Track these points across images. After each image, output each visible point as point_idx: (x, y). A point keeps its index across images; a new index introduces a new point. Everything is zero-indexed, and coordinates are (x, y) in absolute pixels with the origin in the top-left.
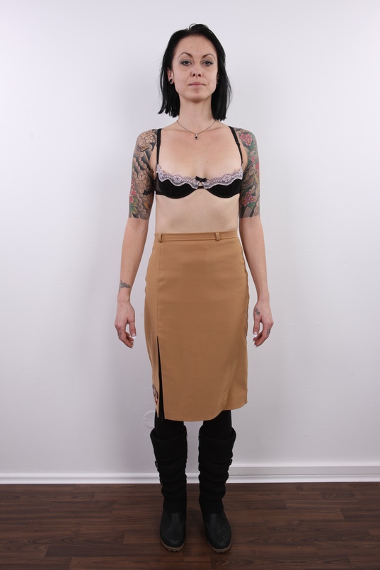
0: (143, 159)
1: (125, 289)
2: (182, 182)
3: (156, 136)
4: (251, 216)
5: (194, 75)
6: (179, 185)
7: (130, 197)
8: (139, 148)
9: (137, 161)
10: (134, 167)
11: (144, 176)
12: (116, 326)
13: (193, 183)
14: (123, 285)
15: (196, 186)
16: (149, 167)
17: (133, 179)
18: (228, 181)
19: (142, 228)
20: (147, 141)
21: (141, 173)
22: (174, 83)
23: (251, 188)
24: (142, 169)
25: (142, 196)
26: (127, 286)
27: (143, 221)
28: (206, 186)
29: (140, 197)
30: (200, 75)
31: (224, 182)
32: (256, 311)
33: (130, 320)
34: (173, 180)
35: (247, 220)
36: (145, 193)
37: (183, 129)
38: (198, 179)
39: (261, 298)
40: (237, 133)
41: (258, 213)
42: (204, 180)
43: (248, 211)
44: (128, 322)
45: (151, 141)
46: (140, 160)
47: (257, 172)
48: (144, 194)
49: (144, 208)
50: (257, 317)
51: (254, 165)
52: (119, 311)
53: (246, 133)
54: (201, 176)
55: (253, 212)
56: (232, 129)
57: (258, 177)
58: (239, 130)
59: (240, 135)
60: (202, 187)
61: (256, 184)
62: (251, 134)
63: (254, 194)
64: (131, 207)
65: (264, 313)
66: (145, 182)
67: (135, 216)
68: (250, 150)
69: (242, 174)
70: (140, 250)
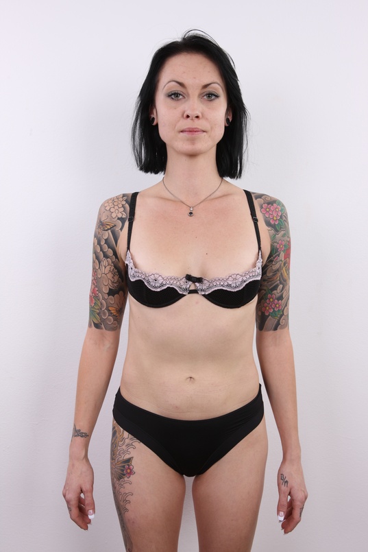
0: (107, 241)
1: (79, 440)
2: (162, 285)
3: (127, 206)
4: (276, 329)
5: (188, 116)
6: (159, 290)
7: (91, 297)
8: (101, 225)
9: (99, 243)
10: (95, 253)
11: (108, 268)
12: (64, 496)
13: (181, 285)
14: (77, 433)
15: (186, 290)
16: (115, 254)
17: (95, 271)
18: (236, 285)
19: (108, 344)
20: (114, 215)
21: (105, 262)
22: (157, 125)
23: (275, 288)
24: (106, 256)
25: (106, 296)
27: (109, 334)
28: (202, 290)
29: (104, 299)
30: (197, 117)
31: (229, 285)
32: (282, 479)
33: (84, 489)
34: (149, 282)
35: (269, 335)
36: (111, 293)
37: (170, 197)
38: (189, 278)
39: (288, 457)
40: (256, 203)
41: (286, 325)
42: (200, 280)
43: (270, 322)
44: (82, 491)
45: (120, 216)
46: (103, 243)
47: (287, 264)
48: (109, 294)
49: (110, 314)
50: (283, 488)
51: (282, 255)
52: (69, 473)
53: (272, 202)
54: (195, 274)
55: (278, 324)
56: (248, 194)
57: (288, 270)
58: (260, 196)
59: (261, 207)
60: (195, 291)
61: (284, 282)
62: (279, 203)
63: (281, 298)
64: (92, 312)
65: (294, 482)
66: (110, 276)
67: (97, 326)
68: (277, 231)
69: (260, 271)
70: (104, 377)
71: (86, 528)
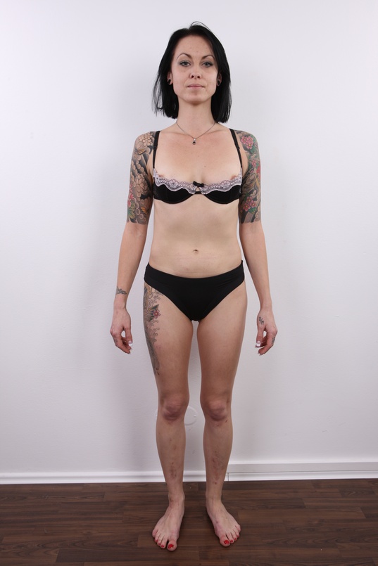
0: (140, 162)
1: (121, 296)
2: (178, 187)
3: (153, 139)
4: (252, 221)
5: (193, 77)
6: (176, 190)
7: (128, 201)
8: (137, 151)
9: (135, 164)
10: (132, 171)
11: (141, 180)
12: (111, 333)
13: (190, 188)
14: (119, 291)
15: (193, 191)
16: (145, 170)
17: (131, 183)
18: (226, 188)
19: (140, 233)
20: (145, 144)
21: (139, 176)
22: (172, 84)
23: (252, 192)
24: (139, 172)
25: (139, 200)
26: (124, 293)
27: (141, 226)
28: (204, 192)
29: (137, 201)
30: (199, 77)
31: (222, 188)
32: (260, 320)
33: (125, 327)
34: (169, 185)
35: (248, 226)
36: (143, 197)
37: (183, 133)
38: (195, 184)
39: (264, 305)
40: (237, 136)
41: (259, 219)
42: (202, 185)
43: (249, 216)
44: (124, 329)
45: (149, 144)
46: (137, 163)
47: (258, 176)
48: (141, 198)
49: (142, 212)
50: (261, 325)
51: (255, 170)
52: (115, 317)
53: (247, 135)
54: (199, 182)
55: (254, 218)
56: (232, 131)
57: (259, 181)
58: (240, 132)
59: (241, 138)
60: (199, 193)
61: (258, 188)
62: (252, 136)
63: (255, 199)
64: (129, 211)
65: (268, 322)
66: (142, 185)
67: (133, 221)
68: (251, 153)
69: (241, 180)
70: (137, 255)
71: (129, 353)
